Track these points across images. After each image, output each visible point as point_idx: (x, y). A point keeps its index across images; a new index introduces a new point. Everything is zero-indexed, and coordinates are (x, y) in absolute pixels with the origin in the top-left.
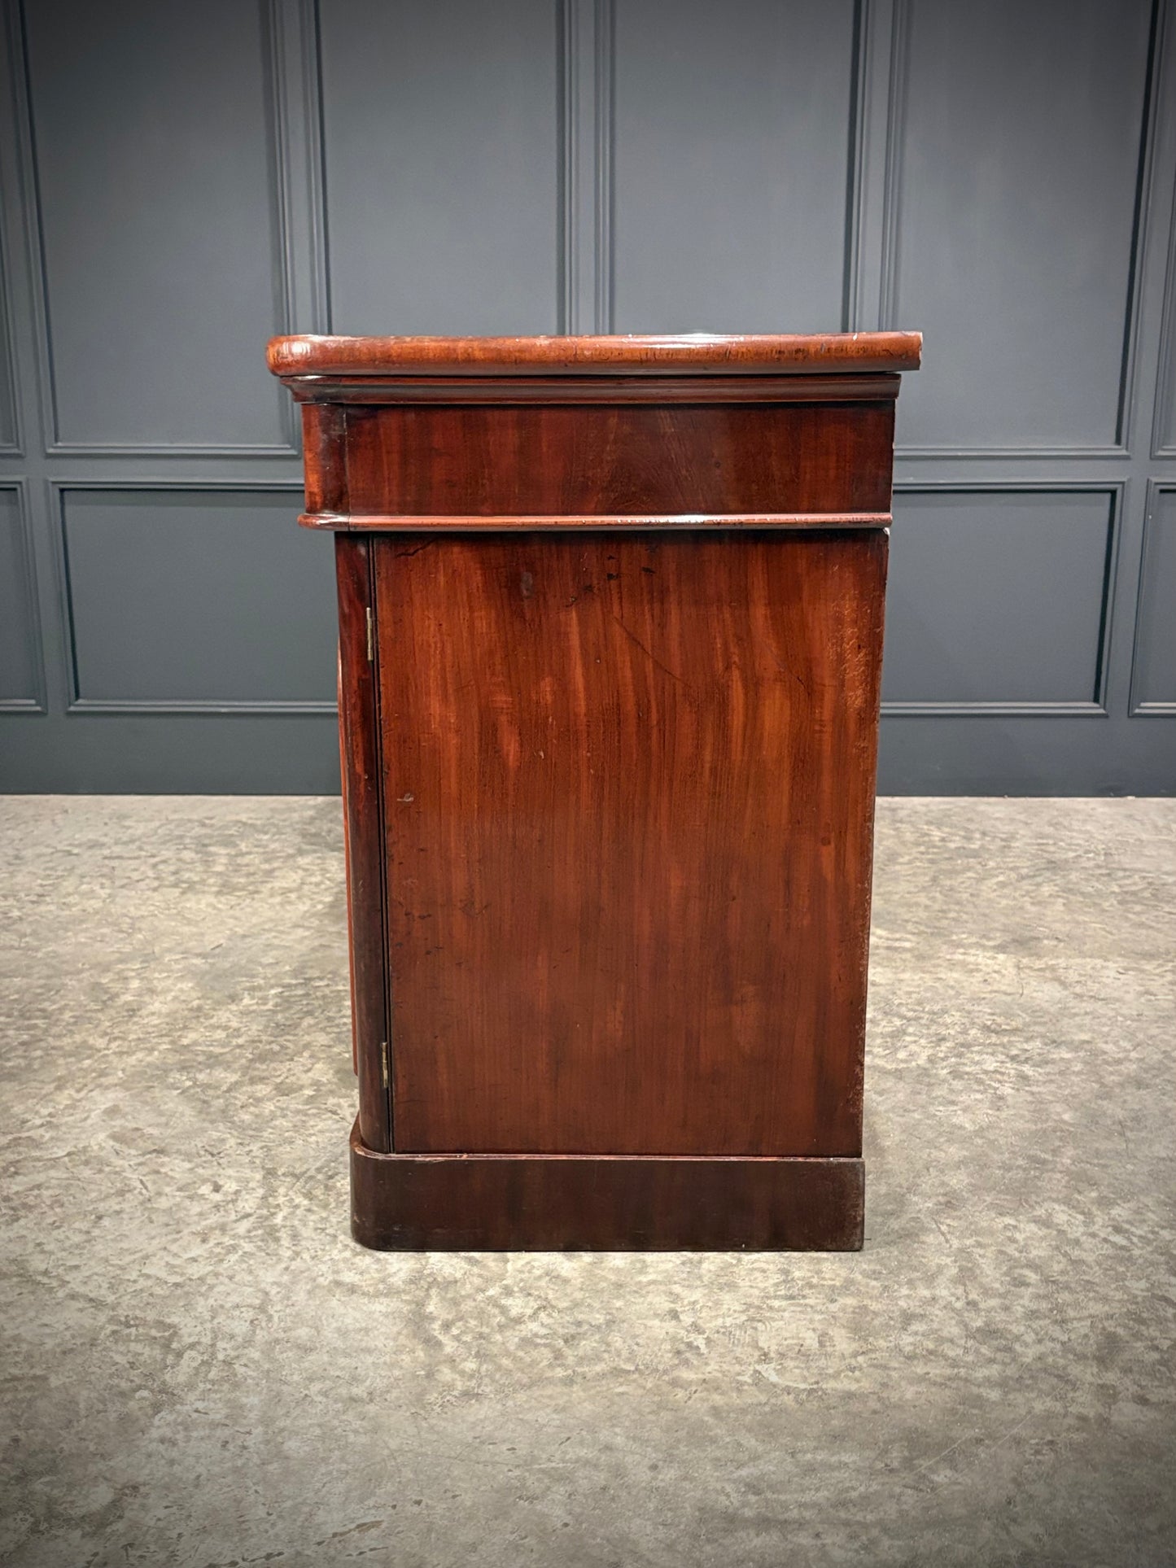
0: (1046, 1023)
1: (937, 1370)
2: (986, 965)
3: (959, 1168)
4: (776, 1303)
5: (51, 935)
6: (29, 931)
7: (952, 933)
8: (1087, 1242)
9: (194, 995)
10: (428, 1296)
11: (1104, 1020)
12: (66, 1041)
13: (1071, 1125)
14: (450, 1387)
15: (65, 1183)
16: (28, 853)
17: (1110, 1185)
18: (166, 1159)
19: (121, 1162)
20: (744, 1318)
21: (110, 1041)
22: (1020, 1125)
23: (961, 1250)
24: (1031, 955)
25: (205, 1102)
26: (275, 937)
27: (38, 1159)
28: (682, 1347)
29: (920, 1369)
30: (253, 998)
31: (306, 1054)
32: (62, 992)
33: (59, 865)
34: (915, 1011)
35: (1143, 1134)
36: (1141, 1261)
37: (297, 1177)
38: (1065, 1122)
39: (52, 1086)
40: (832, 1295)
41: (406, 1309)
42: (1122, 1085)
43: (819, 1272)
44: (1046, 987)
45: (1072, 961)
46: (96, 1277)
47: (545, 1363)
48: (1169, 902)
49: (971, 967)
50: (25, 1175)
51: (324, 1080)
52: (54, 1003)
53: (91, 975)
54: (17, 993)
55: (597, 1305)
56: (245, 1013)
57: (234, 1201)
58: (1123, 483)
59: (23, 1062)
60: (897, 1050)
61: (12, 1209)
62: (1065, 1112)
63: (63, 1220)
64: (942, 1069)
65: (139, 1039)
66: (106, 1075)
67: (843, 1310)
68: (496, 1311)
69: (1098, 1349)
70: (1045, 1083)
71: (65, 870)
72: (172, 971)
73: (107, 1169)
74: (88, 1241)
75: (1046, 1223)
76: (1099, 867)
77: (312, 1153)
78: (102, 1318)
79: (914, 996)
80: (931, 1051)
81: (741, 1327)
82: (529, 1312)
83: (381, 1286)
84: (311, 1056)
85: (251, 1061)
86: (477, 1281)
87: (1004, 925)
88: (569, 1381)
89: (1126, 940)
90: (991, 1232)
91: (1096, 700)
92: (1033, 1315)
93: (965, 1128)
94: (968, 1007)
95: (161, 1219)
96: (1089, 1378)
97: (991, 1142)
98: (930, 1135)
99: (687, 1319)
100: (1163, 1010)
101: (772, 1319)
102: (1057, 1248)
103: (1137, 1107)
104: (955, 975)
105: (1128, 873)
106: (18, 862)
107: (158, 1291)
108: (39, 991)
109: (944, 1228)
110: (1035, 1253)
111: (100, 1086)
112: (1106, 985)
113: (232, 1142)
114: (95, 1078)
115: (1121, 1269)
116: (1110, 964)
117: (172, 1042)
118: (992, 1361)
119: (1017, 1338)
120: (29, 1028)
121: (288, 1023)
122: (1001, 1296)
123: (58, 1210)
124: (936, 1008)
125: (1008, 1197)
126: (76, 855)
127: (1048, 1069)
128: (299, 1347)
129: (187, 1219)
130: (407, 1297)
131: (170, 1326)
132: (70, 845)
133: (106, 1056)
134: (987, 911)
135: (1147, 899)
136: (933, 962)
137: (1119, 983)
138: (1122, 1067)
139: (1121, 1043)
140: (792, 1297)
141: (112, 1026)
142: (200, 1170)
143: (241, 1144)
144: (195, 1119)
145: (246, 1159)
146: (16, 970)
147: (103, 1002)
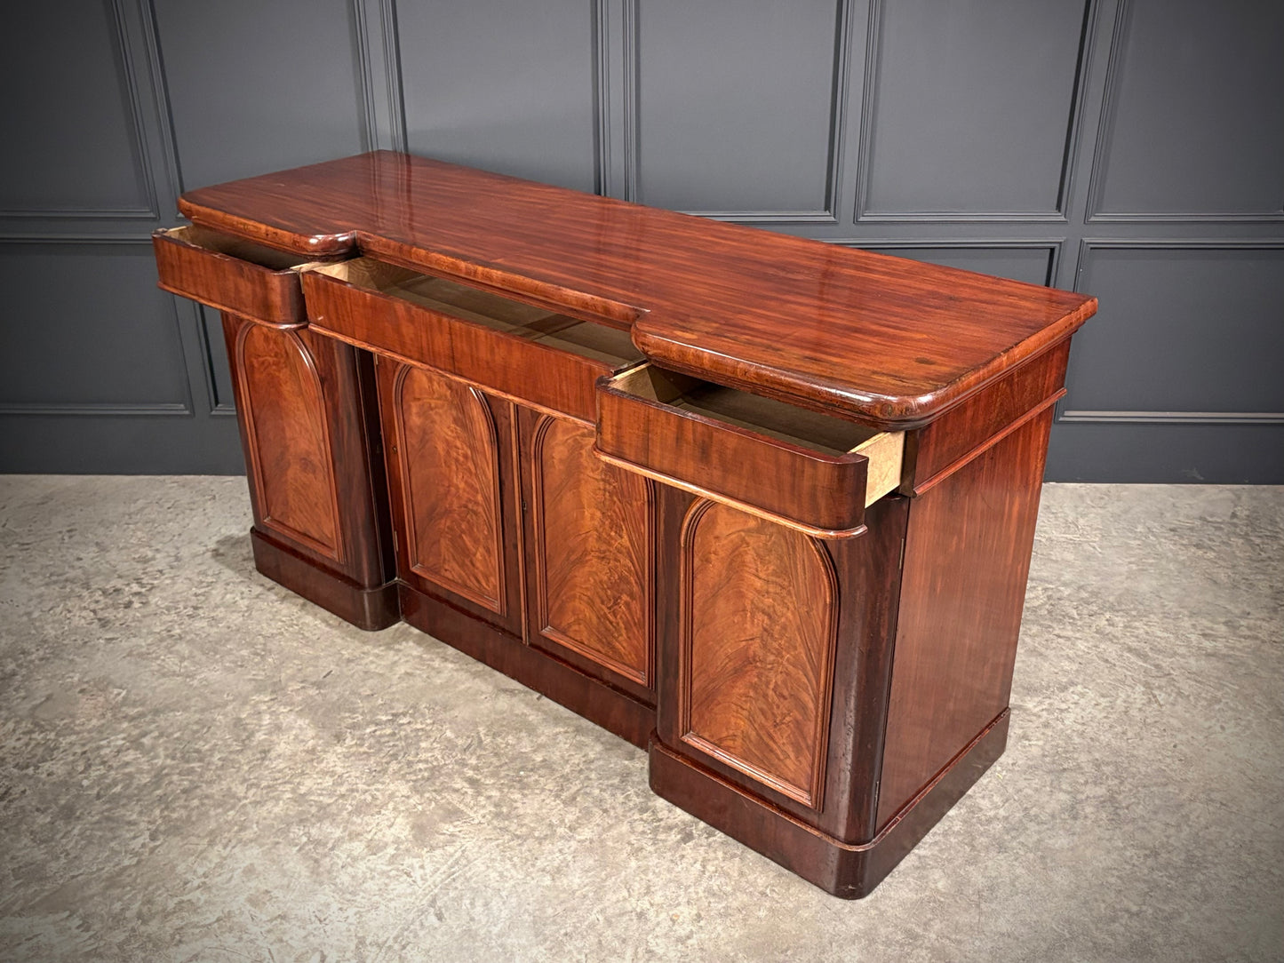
5: (203, 657)
6: (186, 653)
9: (311, 733)
12: (214, 790)
13: (942, 894)
15: (215, 952)
16: (184, 552)
18: (287, 926)
19: (254, 930)
21: (248, 789)
22: (905, 893)
25: (316, 861)
26: (372, 662)
27: (196, 926)
30: (353, 738)
31: (391, 806)
32: (212, 730)
33: (209, 565)
35: (993, 906)
37: (380, 946)
38: (938, 891)
39: (207, 840)
42: (987, 848)
50: (187, 943)
51: (402, 837)
52: (206, 742)
53: (234, 707)
54: (179, 730)
56: (347, 756)
59: (184, 814)
62: (940, 879)
65: (269, 787)
66: (245, 829)
71: (214, 575)
72: (293, 704)
73: (245, 938)
77: (392, 920)
84: (394, 809)
85: (350, 813)
97: (882, 914)
100: (1032, 761)
103: (994, 874)
108: (195, 727)
111: (240, 841)
113: (335, 907)
114: (236, 832)
117: (294, 791)
120: (189, 772)
121: (378, 769)
126: (222, 555)
133: (245, 805)
138: (990, 827)
141: (250, 771)
142: (311, 939)
143: (341, 909)
144: (308, 881)
145: (343, 926)
146: (178, 702)
147: (243, 741)
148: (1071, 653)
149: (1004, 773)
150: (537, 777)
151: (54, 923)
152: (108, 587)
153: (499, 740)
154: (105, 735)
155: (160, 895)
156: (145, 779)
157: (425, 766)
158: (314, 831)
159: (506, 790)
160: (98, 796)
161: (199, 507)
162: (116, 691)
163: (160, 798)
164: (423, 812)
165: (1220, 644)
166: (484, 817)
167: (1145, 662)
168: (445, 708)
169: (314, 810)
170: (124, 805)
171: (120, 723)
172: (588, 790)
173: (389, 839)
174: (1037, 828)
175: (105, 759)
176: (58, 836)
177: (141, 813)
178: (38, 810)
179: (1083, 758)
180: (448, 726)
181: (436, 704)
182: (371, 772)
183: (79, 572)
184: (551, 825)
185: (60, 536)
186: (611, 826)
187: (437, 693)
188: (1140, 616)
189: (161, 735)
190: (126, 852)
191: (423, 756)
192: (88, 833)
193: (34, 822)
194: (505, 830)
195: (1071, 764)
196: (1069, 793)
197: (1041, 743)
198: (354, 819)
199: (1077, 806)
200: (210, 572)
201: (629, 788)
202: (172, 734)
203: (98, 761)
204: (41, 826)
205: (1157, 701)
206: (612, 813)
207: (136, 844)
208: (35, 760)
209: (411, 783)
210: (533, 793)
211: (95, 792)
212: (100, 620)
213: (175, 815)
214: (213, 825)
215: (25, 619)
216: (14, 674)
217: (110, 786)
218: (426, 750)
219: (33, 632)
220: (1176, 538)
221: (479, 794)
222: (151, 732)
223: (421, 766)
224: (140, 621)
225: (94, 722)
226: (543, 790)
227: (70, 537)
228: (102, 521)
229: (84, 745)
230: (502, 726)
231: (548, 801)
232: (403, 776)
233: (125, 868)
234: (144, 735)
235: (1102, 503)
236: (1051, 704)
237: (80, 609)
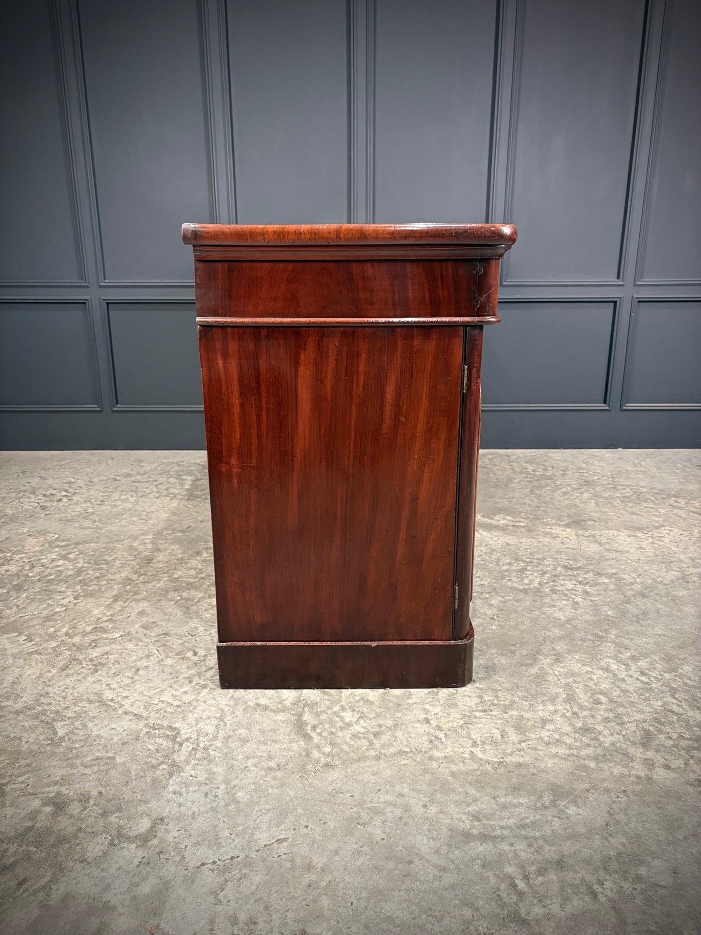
0: (594, 564)
1: (562, 751)
2: (562, 534)
3: (560, 640)
4: (478, 714)
5: (108, 521)
6: (97, 519)
7: (543, 518)
8: (629, 680)
9: (179, 551)
10: (303, 711)
11: (621, 562)
12: (118, 576)
13: (612, 617)
14: (318, 761)
15: (120, 651)
16: (96, 480)
17: (635, 649)
18: (169, 638)
19: (146, 640)
20: (462, 722)
21: (139, 576)
22: (587, 617)
23: (567, 685)
24: (582, 529)
25: (187, 608)
27: (106, 639)
28: (433, 739)
29: (553, 750)
30: (207, 553)
32: (114, 551)
33: (111, 485)
34: (530, 558)
35: (649, 622)
36: (656, 690)
38: (609, 616)
39: (111, 600)
40: (505, 709)
41: (293, 718)
42: (634, 596)
43: (497, 697)
44: (591, 545)
45: (603, 532)
46: (137, 702)
47: (365, 747)
48: (645, 501)
49: (554, 535)
50: (100, 647)
52: (111, 556)
53: (128, 542)
54: (93, 551)
55: (388, 716)
57: (204, 660)
58: (620, 298)
59: (96, 587)
60: (523, 579)
61: (94, 665)
62: (609, 610)
63: (119, 672)
64: (546, 588)
65: (153, 575)
66: (138, 594)
67: (511, 717)
68: (338, 719)
69: (642, 739)
70: (597, 595)
71: (114, 488)
72: (167, 539)
73: (140, 644)
74: (133, 683)
75: (606, 669)
76: (609, 484)
78: (141, 725)
79: (529, 550)
80: (540, 580)
81: (461, 727)
82: (355, 719)
83: (280, 706)
85: (208, 586)
86: (327, 703)
87: (568, 514)
88: (378, 758)
89: (627, 521)
90: (580, 675)
91: (605, 402)
92: (606, 720)
93: (561, 619)
94: (556, 556)
95: (168, 670)
96: (639, 755)
97: (575, 627)
98: (544, 623)
99: (434, 723)
100: (650, 557)
101: (477, 723)
102: (614, 683)
103: (644, 608)
104: (547, 540)
105: (623, 487)
106: (90, 484)
107: (169, 709)
108: (103, 550)
109: (556, 673)
110: (603, 686)
111: (135, 600)
112: (620, 544)
113: (202, 629)
114: (132, 596)
115: (647, 695)
116: (621, 533)
117: (169, 577)
118: (589, 745)
119: (600, 733)
120: (99, 569)
122: (589, 709)
123: (117, 666)
124: (540, 557)
125: (586, 656)
126: (119, 480)
127: (598, 588)
128: (240, 739)
129: (181, 670)
130: (293, 712)
131: (175, 729)
132: (115, 475)
133: (137, 583)
134: (559, 507)
135: (634, 500)
136: (536, 533)
137: (626, 543)
138: (634, 587)
139: (631, 574)
140: (485, 711)
141: (140, 568)
142: (186, 644)
143: (206, 630)
144: (182, 617)
145: (209, 638)
146: (92, 539)
147: (135, 556)
148: (657, 514)
151: (8, 639)
152: (47, 493)
154: (44, 554)
155: (81, 625)
156: (71, 573)
160: (39, 580)
161: (104, 463)
162: (51, 535)
163: (81, 581)
169: (184, 585)
170: (56, 584)
171: (54, 548)
174: (664, 587)
175: (43, 564)
176: (12, 599)
177: (67, 588)
185: (17, 474)
189: (81, 553)
190: (57, 605)
192: (32, 597)
196: (679, 571)
197: (652, 550)
199: (687, 577)
202: (88, 553)
203: (38, 565)
207: (65, 602)
211: (37, 578)
212: (41, 506)
213: (90, 588)
217: (47, 576)
224: (67, 507)
225: (37, 548)
227: (23, 474)
229: (30, 558)
233: (57, 613)
234: (70, 553)
235: (653, 456)
236: (653, 535)
237: (29, 502)
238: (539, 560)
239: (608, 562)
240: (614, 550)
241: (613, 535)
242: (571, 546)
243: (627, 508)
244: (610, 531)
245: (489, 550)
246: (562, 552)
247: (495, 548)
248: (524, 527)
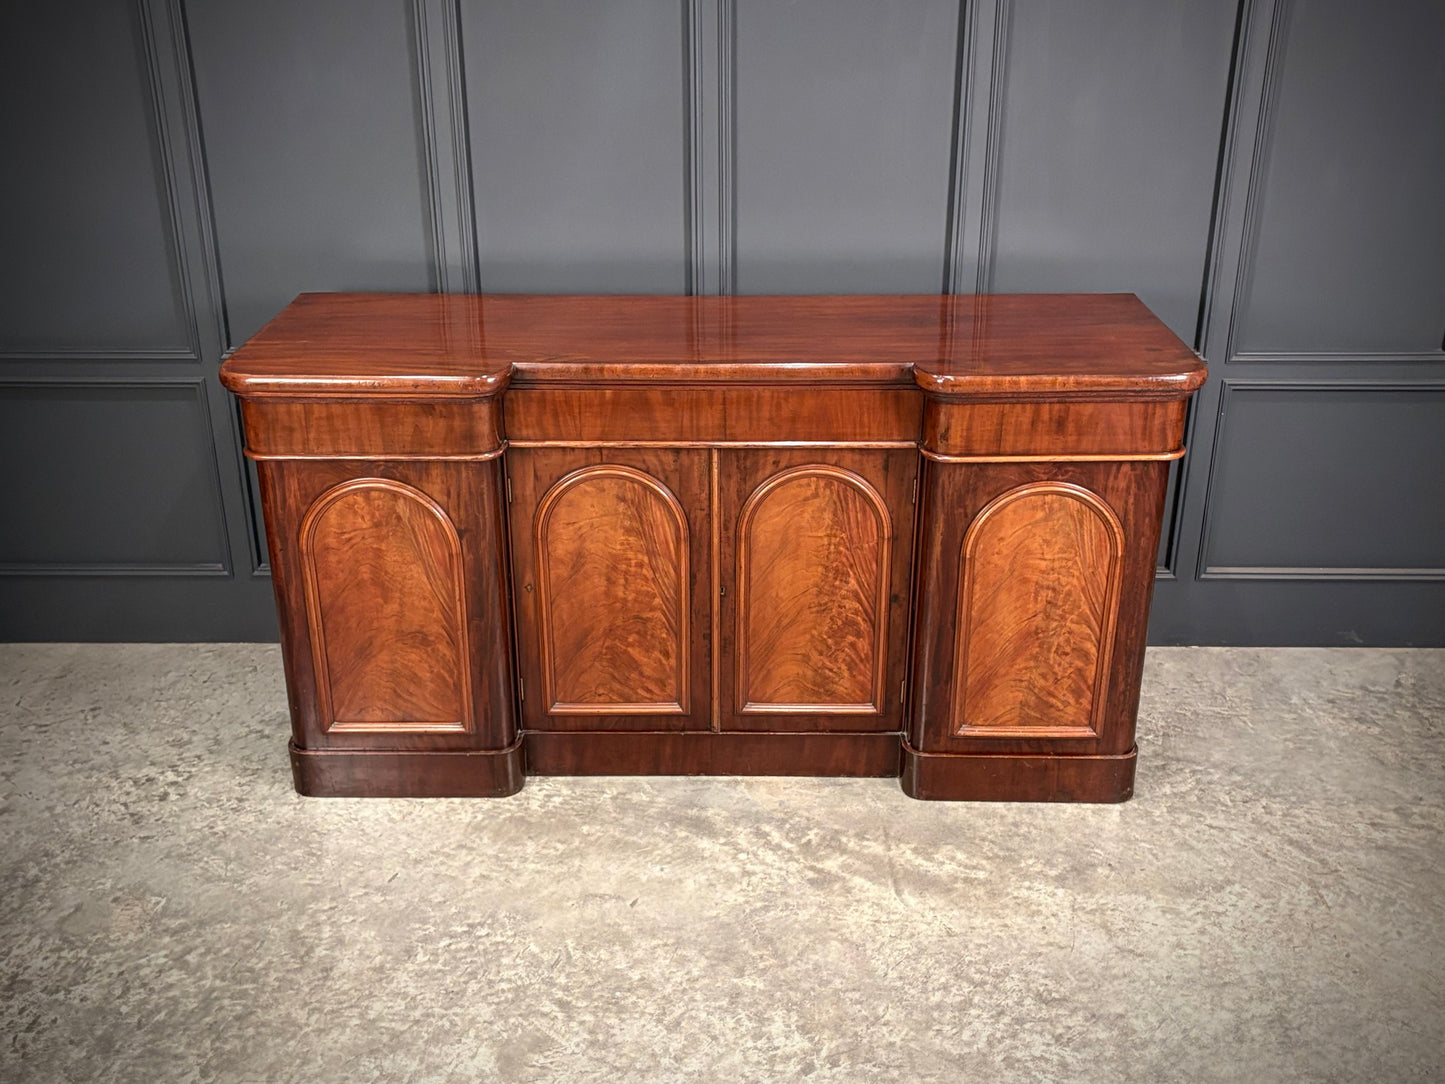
0: (1089, 989)
2: (1046, 905)
5: (252, 858)
6: (233, 853)
9: (377, 948)
11: (1138, 985)
16: (225, 734)
21: (309, 1015)
24: (1085, 889)
30: (425, 953)
31: (472, 1033)
32: (265, 944)
34: (980, 974)
44: (1094, 937)
45: (1119, 900)
49: (1034, 908)
51: (487, 1069)
52: (260, 959)
53: (289, 918)
56: (420, 974)
59: (238, 1045)
60: (962, 1028)
64: (998, 1053)
65: (333, 1011)
66: (309, 1063)
70: (1081, 1073)
72: (355, 914)
76: (1157, 752)
79: (982, 950)
80: (990, 1029)
84: (476, 1037)
85: (426, 1042)
87: (1066, 845)
91: (1167, 566)
94: (1027, 967)
104: (1019, 920)
105: (1180, 766)
106: (217, 747)
108: (246, 942)
112: (1145, 934)
114: (298, 1066)
117: (361, 1016)
120: (242, 995)
121: (456, 989)
124: (1000, 968)
126: (268, 737)
132: (262, 721)
133: (307, 1034)
137: (1156, 932)
139: (1150, 1018)
141: (311, 993)
146: (225, 912)
147: (302, 958)
148: (1226, 846)
149: (1159, 988)
150: (635, 998)
152: (139, 776)
153: (590, 955)
154: (144, 953)
156: (192, 1004)
157: (509, 986)
158: (386, 1064)
159: (601, 1014)
160: (139, 1026)
161: (238, 681)
162: (154, 899)
163: (211, 1027)
164: (508, 1042)
165: (1391, 835)
166: (578, 1045)
167: (1309, 856)
168: (528, 917)
169: (385, 1039)
170: (169, 1035)
171: (160, 938)
172: (693, 1013)
173: (473, 1072)
174: (1199, 1053)
175: (146, 981)
176: (96, 1073)
177: (189, 1045)
178: (71, 1042)
179: (1245, 970)
180: (532, 939)
181: (517, 912)
182: (447, 993)
183: (107, 757)
184: (654, 1055)
185: (82, 716)
186: (721, 1056)
187: (516, 899)
188: (1300, 803)
189: (208, 951)
191: (505, 974)
192: (130, 1069)
193: (68, 1057)
194: (602, 1061)
195: (1233, 977)
196: (1233, 1011)
197: (1197, 952)
198: (432, 1049)
199: (1242, 1027)
200: (255, 758)
201: (740, 1010)
202: (220, 950)
203: (137, 983)
204: (77, 1062)
205: (1324, 903)
206: (722, 1040)
208: (65, 984)
209: (494, 1007)
210: (631, 1018)
211: (135, 1020)
212: (132, 815)
213: (228, 1047)
214: (271, 1058)
215: (47, 814)
216: (37, 880)
217: (152, 1013)
218: (509, 967)
219: (57, 830)
220: (1336, 711)
221: (570, 1018)
222: (196, 948)
223: (504, 986)
224: (178, 816)
225: (131, 936)
226: (643, 1013)
228: (130, 698)
229: (120, 964)
230: (593, 938)
231: (648, 1027)
232: (484, 998)
234: (189, 951)
235: (1251, 670)
236: (1206, 907)
237: (110, 802)
238: (998, 976)
239: (1116, 983)
240: (1132, 951)
241: (1136, 909)
242: (1059, 938)
243: (1177, 831)
244: (1133, 897)
245: (915, 950)
246: (1040, 954)
247: (926, 943)
248: (983, 883)
